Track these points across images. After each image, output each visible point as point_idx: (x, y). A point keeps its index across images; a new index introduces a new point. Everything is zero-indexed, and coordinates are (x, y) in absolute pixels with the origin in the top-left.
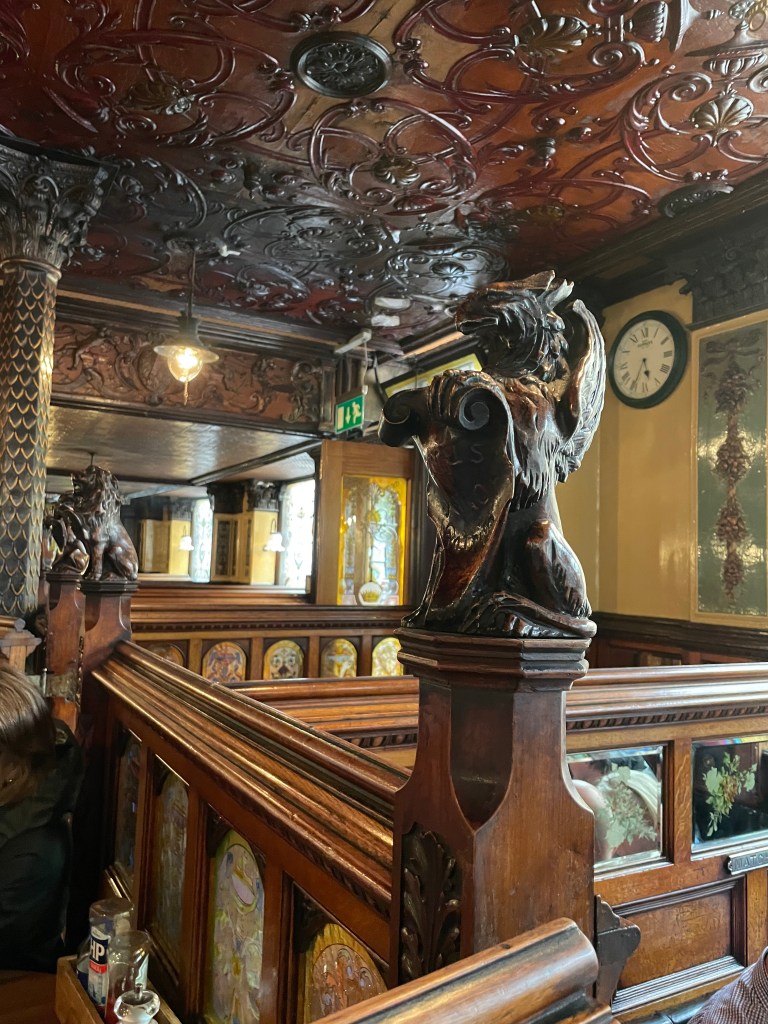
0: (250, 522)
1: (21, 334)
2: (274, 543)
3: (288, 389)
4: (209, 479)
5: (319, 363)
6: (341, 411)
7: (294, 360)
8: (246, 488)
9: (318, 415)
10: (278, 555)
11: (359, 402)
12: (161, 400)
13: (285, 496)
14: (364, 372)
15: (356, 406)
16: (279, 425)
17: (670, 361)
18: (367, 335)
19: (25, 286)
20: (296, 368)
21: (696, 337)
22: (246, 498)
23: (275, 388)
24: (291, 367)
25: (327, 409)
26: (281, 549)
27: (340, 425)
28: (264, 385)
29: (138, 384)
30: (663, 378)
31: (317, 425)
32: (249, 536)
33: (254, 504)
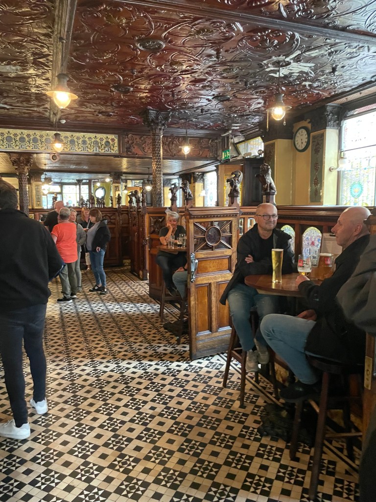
0: (194, 187)
1: (157, 150)
2: (203, 193)
3: (208, 147)
4: (180, 173)
5: (217, 139)
6: (223, 153)
7: (210, 139)
8: (192, 175)
9: (217, 155)
10: (204, 197)
11: (229, 151)
12: (175, 155)
13: (206, 177)
14: (230, 140)
15: (228, 152)
16: (206, 158)
17: (306, 140)
18: (230, 132)
19: (157, 140)
20: (210, 141)
21: (312, 134)
22: (192, 179)
23: (204, 148)
24: (209, 141)
25: (220, 152)
26: (205, 195)
27: (223, 157)
28: (201, 147)
29: (169, 151)
30: (305, 144)
31: (216, 158)
32: (194, 192)
33: (195, 181)
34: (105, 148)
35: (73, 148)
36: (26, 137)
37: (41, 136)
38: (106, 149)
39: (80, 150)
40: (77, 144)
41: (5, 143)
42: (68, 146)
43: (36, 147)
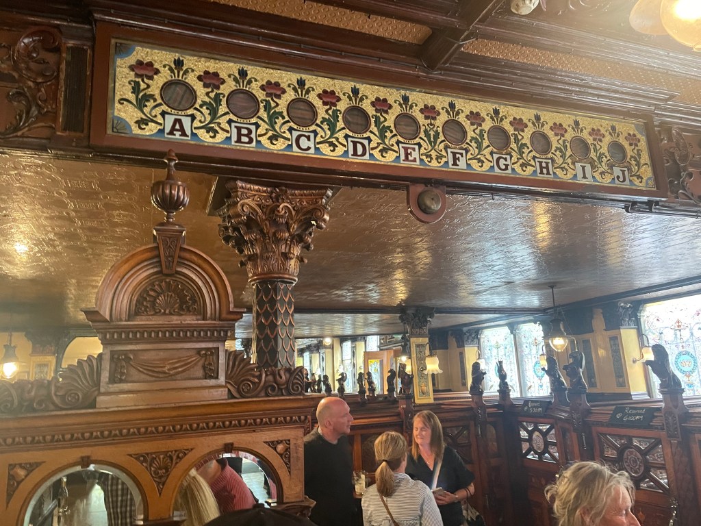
34: (611, 167)
35: (502, 162)
36: (318, 103)
37: (382, 105)
38: (617, 171)
39: (529, 170)
40: (514, 146)
41: (223, 121)
42: (486, 152)
43: (360, 148)
